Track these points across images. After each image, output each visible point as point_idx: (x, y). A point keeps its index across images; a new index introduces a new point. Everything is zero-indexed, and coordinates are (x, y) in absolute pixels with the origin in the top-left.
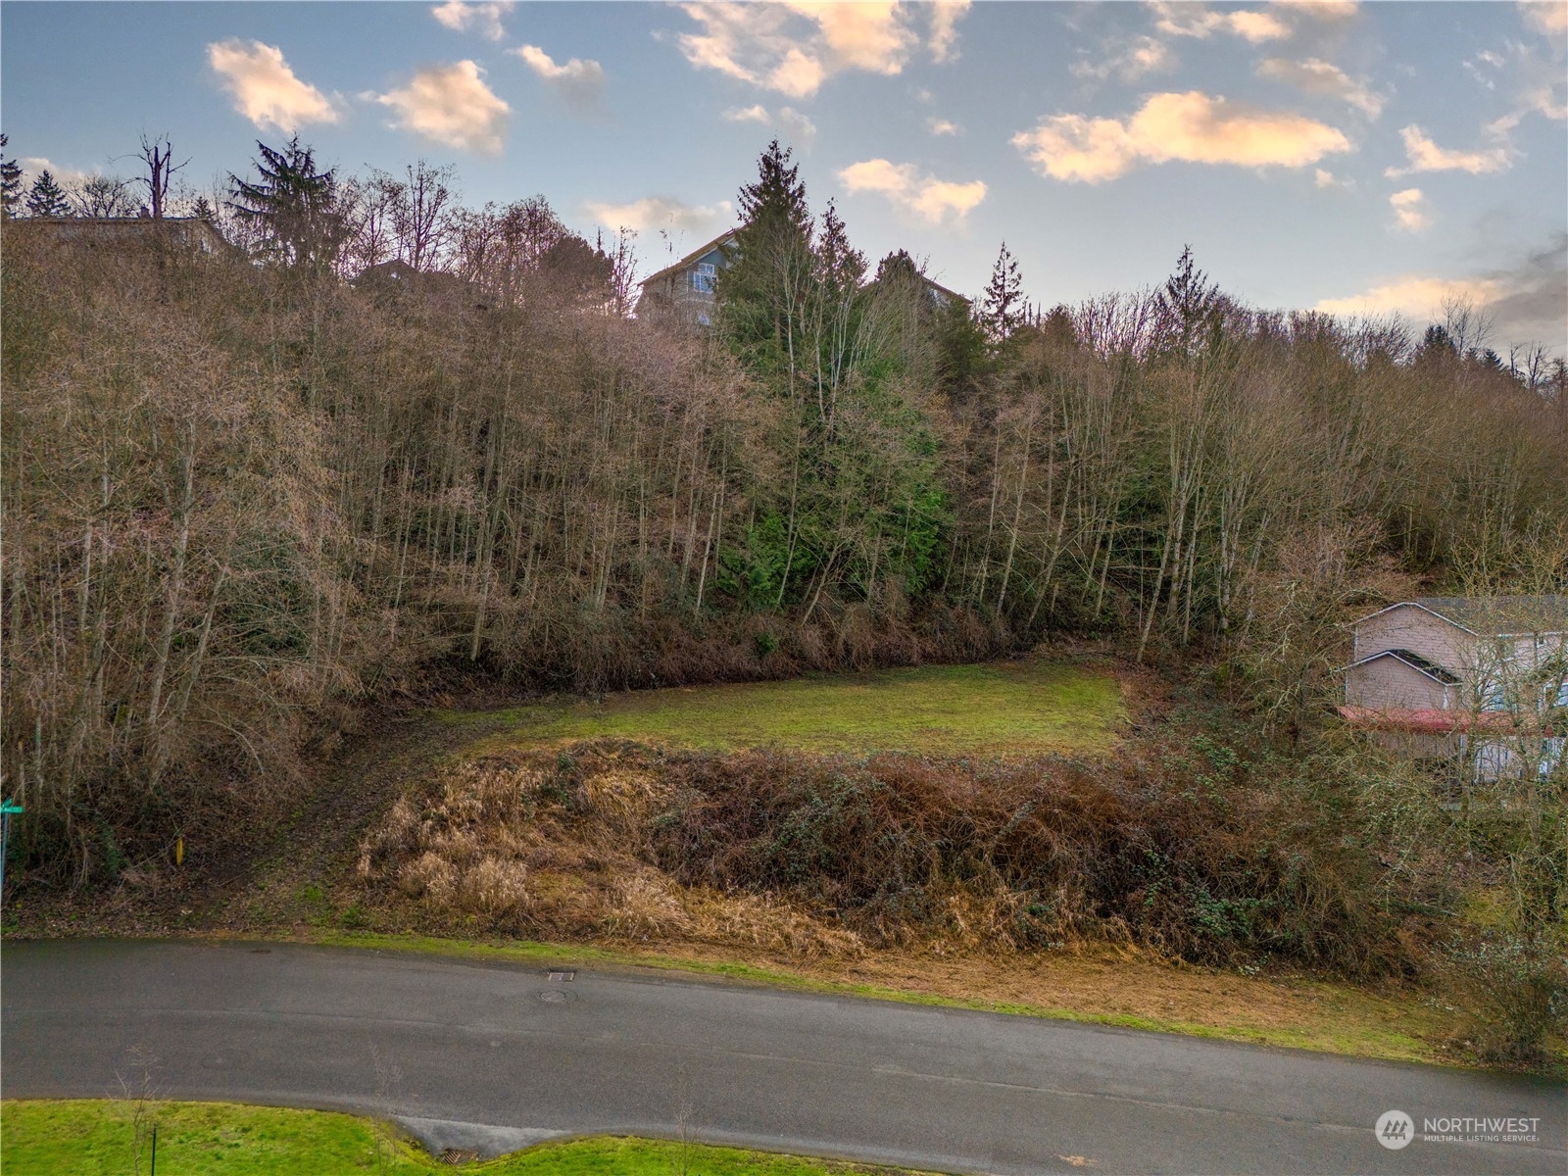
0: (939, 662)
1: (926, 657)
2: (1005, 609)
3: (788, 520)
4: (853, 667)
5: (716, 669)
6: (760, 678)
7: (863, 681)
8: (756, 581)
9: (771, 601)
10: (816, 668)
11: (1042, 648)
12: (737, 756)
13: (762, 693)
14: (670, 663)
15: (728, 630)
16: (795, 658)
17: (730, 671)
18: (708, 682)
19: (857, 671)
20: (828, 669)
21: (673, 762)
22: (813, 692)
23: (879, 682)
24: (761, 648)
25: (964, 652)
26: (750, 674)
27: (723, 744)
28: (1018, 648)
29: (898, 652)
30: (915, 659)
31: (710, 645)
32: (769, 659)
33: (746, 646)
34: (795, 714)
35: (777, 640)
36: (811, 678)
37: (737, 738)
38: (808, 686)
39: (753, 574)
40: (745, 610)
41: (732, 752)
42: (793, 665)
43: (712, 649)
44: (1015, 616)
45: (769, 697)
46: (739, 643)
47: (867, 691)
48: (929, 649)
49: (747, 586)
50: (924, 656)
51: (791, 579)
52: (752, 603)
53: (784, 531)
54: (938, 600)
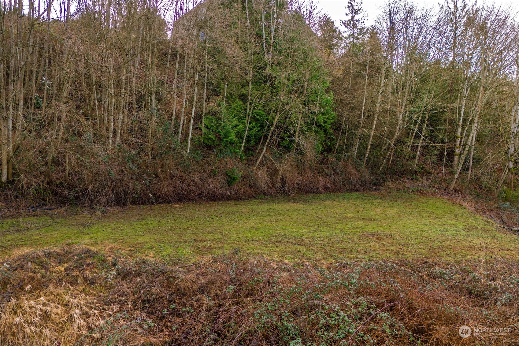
0: (333, 192)
1: (326, 188)
2: (367, 163)
3: (247, 106)
4: (286, 193)
5: (199, 192)
6: (229, 199)
7: (294, 200)
8: (226, 136)
9: (236, 150)
10: (265, 194)
11: (389, 183)
12: (197, 265)
13: (230, 207)
14: (166, 188)
15: (208, 168)
16: (252, 187)
17: (208, 193)
18: (193, 200)
19: (289, 195)
20: (271, 194)
21: (124, 275)
22: (265, 207)
23: (305, 201)
24: (230, 180)
25: (347, 186)
26: (222, 196)
27: (186, 252)
28: (375, 184)
29: (311, 185)
30: (321, 189)
31: (195, 177)
32: (235, 186)
33: (220, 178)
34: (254, 222)
35: (240, 174)
36: (261, 199)
37: (201, 244)
38: (260, 204)
39: (224, 131)
40: (219, 155)
41: (193, 260)
42: (250, 192)
43: (196, 179)
44: (373, 166)
45: (235, 210)
46: (215, 176)
47: (301, 206)
48: (328, 184)
49: (220, 140)
50: (325, 188)
51: (248, 141)
52: (224, 150)
53: (244, 111)
54: (332, 158)
